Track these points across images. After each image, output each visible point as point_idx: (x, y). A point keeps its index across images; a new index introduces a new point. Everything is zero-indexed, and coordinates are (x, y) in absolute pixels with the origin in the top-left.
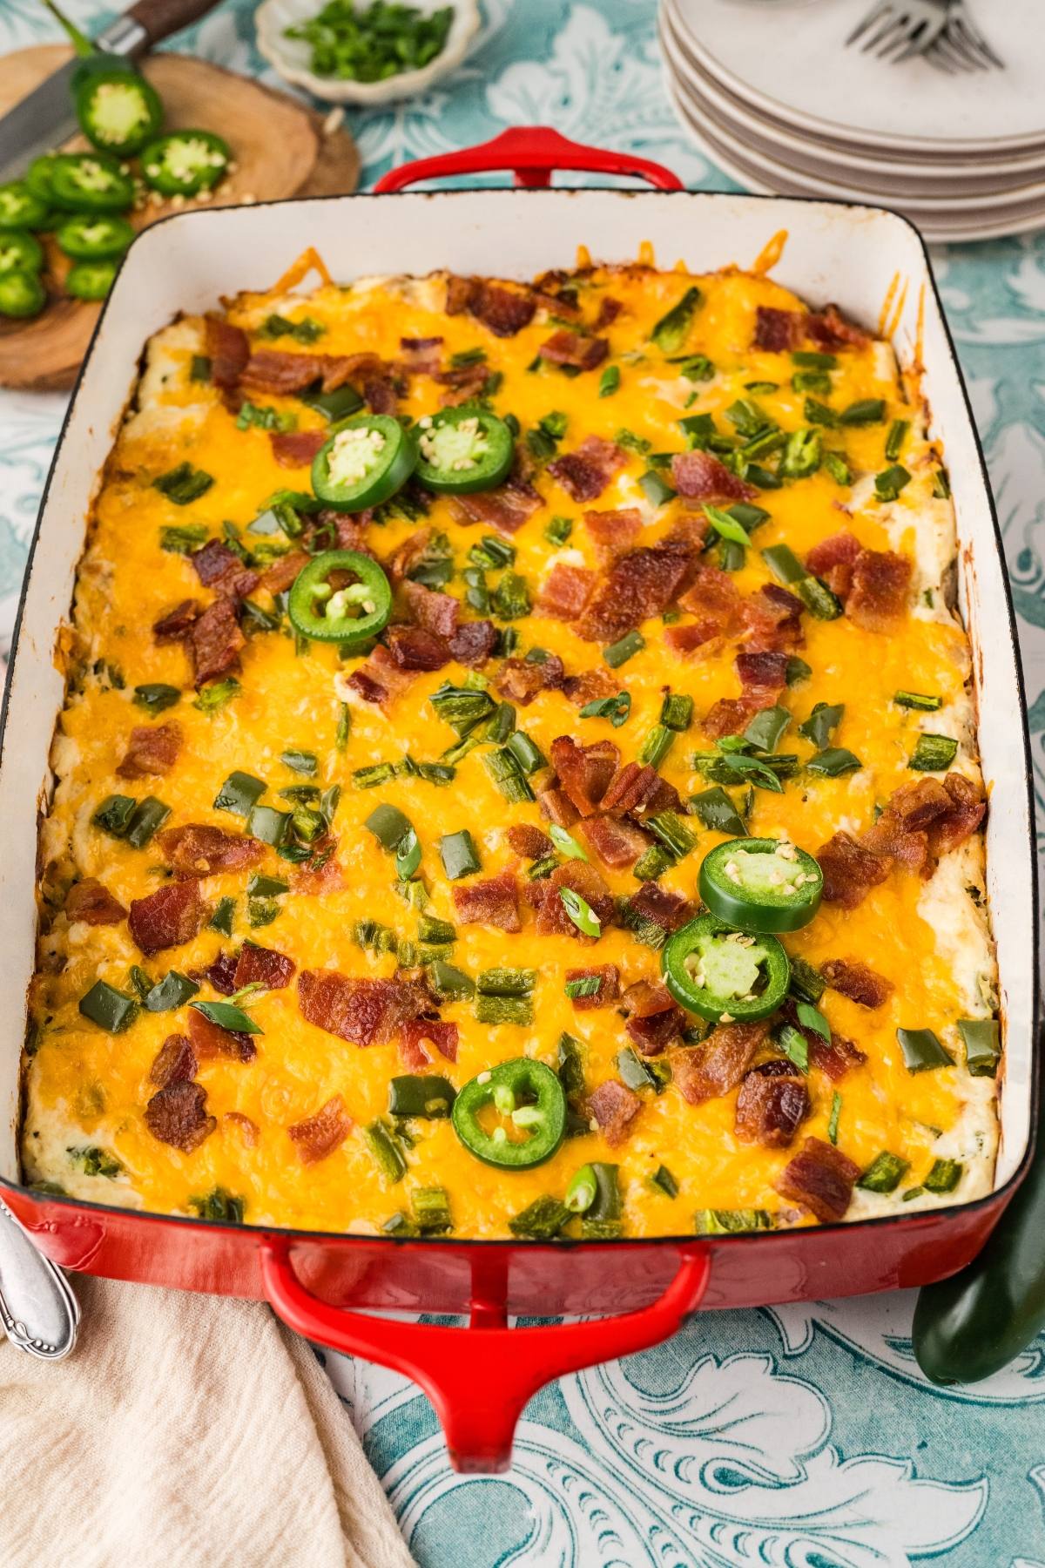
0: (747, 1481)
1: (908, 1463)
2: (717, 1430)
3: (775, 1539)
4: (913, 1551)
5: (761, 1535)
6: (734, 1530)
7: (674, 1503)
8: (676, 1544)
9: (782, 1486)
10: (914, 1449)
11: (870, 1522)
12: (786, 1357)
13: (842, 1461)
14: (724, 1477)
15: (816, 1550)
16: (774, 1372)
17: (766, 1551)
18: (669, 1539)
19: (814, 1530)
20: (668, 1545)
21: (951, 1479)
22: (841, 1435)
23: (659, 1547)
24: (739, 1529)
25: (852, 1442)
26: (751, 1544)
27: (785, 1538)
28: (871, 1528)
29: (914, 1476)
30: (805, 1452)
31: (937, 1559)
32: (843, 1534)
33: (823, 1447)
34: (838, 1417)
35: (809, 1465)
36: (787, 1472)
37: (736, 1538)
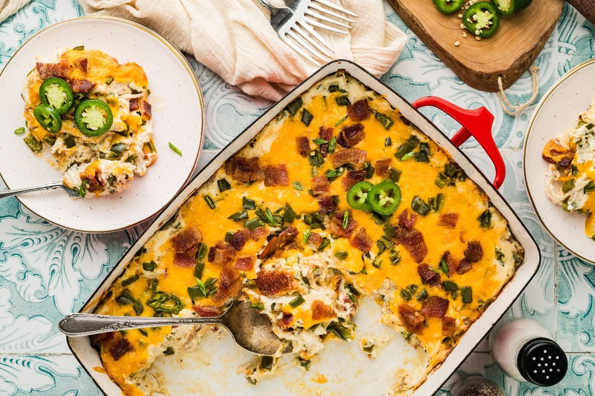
0: (74, 256)
1: (78, 298)
2: (88, 248)
3: (59, 262)
4: (55, 297)
5: (60, 258)
6: (62, 251)
7: (69, 236)
8: (58, 236)
9: (73, 265)
10: (82, 300)
11: (63, 287)
12: (108, 268)
13: (79, 281)
14: (75, 249)
15: (56, 272)
16: (104, 265)
17: (56, 259)
18: (59, 234)
19: (61, 272)
20: (58, 234)
21: (74, 309)
22: (86, 281)
23: (57, 231)
24: (62, 252)
25: (84, 284)
26: (58, 255)
27: (59, 264)
28: (61, 286)
29: (75, 300)
30: (82, 271)
31: (53, 303)
32: (60, 279)
33: (84, 277)
34: (91, 281)
35: (78, 273)
36: (76, 266)
37: (59, 252)
